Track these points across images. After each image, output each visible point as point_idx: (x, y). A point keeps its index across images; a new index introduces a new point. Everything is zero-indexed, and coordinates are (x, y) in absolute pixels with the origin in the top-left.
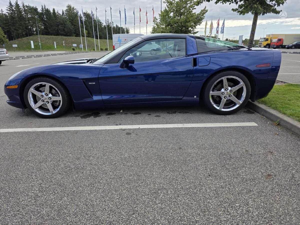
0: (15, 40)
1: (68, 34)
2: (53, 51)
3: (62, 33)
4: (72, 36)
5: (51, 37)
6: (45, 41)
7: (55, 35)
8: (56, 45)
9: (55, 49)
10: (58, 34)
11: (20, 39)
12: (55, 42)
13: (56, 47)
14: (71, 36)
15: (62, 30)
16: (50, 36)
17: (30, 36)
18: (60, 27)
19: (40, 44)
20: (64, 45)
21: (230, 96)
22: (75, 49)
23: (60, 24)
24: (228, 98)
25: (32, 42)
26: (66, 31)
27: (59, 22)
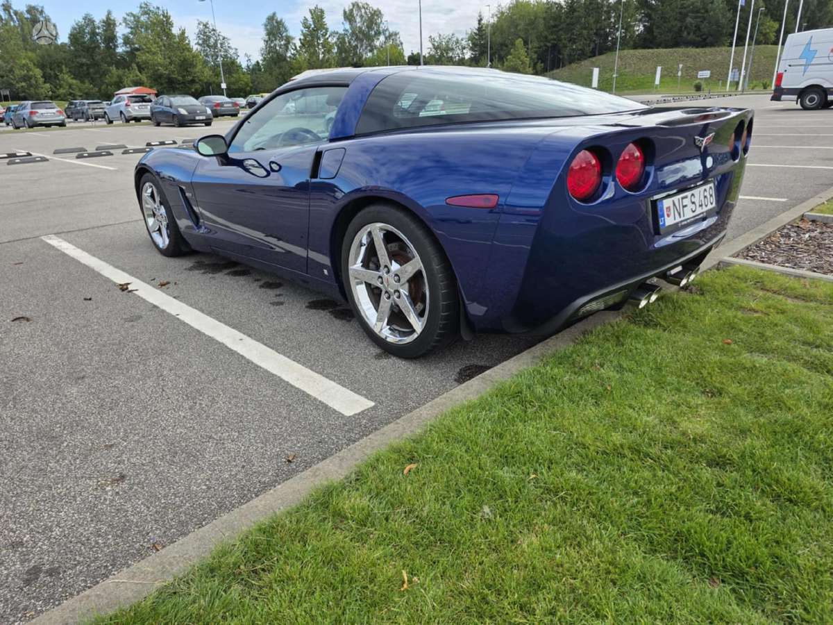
0: (564, 69)
1: (710, 39)
2: (649, 93)
3: (692, 37)
4: (719, 46)
5: (653, 53)
6: (633, 65)
7: (666, 47)
9: (653, 87)
10: (676, 44)
11: (574, 65)
12: (659, 69)
13: (657, 82)
14: (714, 46)
15: (693, 28)
16: (650, 50)
17: (601, 54)
18: (689, 20)
19: (615, 76)
20: (680, 74)
21: (397, 294)
22: (704, 86)
23: (693, 12)
24: (394, 299)
25: (596, 71)
26: (705, 30)
27: (689, 6)
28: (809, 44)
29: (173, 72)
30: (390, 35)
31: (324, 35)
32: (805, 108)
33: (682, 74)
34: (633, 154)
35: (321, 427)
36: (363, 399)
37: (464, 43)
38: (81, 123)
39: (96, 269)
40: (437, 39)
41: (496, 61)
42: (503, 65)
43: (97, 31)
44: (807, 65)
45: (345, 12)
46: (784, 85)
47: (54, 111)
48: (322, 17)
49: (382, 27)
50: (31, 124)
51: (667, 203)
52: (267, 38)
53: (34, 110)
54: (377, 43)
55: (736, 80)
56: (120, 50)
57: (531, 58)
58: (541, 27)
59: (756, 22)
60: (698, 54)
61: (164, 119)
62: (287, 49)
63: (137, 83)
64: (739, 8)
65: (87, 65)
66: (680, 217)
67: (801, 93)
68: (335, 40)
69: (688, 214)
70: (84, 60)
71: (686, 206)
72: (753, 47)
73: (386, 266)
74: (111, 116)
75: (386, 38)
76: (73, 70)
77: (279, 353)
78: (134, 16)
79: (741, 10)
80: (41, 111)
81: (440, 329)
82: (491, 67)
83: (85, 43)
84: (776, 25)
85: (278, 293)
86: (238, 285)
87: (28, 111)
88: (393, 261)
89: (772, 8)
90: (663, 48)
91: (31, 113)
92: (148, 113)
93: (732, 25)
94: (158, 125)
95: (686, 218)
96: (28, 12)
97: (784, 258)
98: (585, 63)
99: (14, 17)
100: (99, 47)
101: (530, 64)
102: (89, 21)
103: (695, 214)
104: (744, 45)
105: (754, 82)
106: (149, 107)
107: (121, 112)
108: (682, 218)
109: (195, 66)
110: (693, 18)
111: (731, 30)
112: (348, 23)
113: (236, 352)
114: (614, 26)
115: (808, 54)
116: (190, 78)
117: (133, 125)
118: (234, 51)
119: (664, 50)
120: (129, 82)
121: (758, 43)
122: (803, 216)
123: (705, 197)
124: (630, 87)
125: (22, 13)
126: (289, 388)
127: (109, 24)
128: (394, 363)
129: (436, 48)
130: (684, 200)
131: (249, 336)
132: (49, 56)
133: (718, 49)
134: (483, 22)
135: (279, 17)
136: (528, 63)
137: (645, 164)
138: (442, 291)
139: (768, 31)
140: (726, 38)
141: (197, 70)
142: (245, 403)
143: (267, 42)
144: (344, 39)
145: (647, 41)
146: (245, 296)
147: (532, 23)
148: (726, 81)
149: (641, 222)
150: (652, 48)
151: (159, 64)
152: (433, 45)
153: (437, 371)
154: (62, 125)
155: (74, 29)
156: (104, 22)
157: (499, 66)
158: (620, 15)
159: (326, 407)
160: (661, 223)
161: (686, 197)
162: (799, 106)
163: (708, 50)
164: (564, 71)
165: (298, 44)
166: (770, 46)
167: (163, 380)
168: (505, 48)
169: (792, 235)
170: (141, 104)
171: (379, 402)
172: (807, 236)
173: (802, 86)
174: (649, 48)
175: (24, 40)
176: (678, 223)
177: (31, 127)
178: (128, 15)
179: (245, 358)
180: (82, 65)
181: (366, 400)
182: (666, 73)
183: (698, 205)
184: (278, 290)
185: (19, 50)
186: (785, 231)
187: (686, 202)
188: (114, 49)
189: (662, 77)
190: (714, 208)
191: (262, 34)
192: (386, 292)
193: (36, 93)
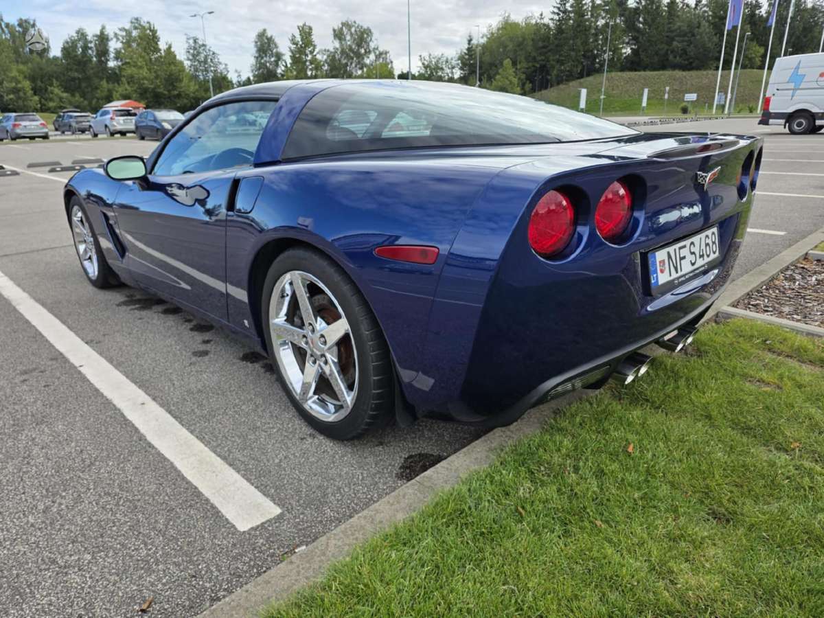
0: (552, 89)
2: (636, 115)
3: (678, 60)
4: (706, 69)
6: (620, 88)
7: (655, 69)
8: (648, 99)
9: (641, 109)
10: (663, 68)
11: (562, 86)
12: (646, 91)
13: (644, 104)
14: (700, 70)
15: (680, 52)
17: (588, 75)
18: (675, 43)
19: (602, 97)
20: (666, 96)
21: (323, 359)
22: (690, 109)
23: (679, 36)
24: (320, 365)
25: (584, 92)
26: (692, 53)
27: (676, 30)
28: (797, 68)
29: (159, 87)
30: (381, 54)
31: (311, 52)
32: (792, 132)
33: (669, 96)
34: (618, 191)
35: (203, 549)
36: (268, 503)
37: (454, 62)
38: (68, 136)
39: (14, 303)
40: (427, 58)
41: (485, 80)
42: (491, 85)
43: (90, 45)
44: (795, 90)
45: (334, 31)
46: (772, 110)
47: (38, 123)
48: (310, 34)
49: (372, 45)
50: (13, 137)
51: (661, 255)
52: (257, 55)
53: (17, 123)
54: (367, 61)
55: (723, 103)
56: (111, 64)
57: (519, 79)
58: (529, 48)
59: (742, 47)
60: (685, 77)
61: (148, 133)
62: (277, 65)
63: (125, 97)
64: (726, 33)
65: (79, 78)
66: (677, 272)
67: (789, 118)
68: (325, 57)
69: (686, 268)
70: (76, 75)
71: (684, 258)
72: (739, 70)
73: (310, 324)
74: (96, 130)
75: (376, 57)
76: (63, 83)
77: (183, 425)
78: (126, 30)
79: (727, 35)
80: (24, 123)
81: (372, 410)
82: (480, 86)
83: (76, 56)
84: (762, 50)
85: (207, 339)
86: (164, 327)
87: (11, 123)
88: (319, 319)
89: (757, 33)
90: (651, 71)
91: (15, 126)
92: (132, 127)
93: (718, 49)
94: (143, 138)
95: (683, 272)
96: (20, 25)
97: (792, 309)
98: (572, 84)
99: (6, 29)
100: (91, 61)
101: (518, 84)
102: (82, 35)
103: (696, 266)
104: (730, 69)
105: (741, 105)
106: (134, 121)
107: (106, 126)
108: (680, 274)
109: (181, 81)
110: (679, 42)
111: (717, 54)
112: (338, 41)
113: (131, 422)
114: (602, 49)
115: (796, 78)
116: (176, 92)
117: (118, 138)
118: (224, 66)
119: (652, 73)
120: (118, 96)
121: (744, 67)
122: (807, 254)
123: (707, 245)
124: (618, 108)
125: (13, 26)
126: (179, 482)
127: (103, 39)
128: (320, 444)
129: (426, 67)
130: (681, 251)
131: (154, 399)
132: (41, 69)
133: (705, 73)
134: (472, 42)
135: (269, 34)
136: (516, 83)
137: (632, 208)
138: (372, 365)
139: (753, 55)
140: (711, 62)
141: (183, 84)
142: (117, 504)
143: (257, 58)
144: (334, 56)
145: (633, 64)
146: (168, 342)
147: (520, 45)
148: (713, 105)
149: (628, 269)
150: (639, 71)
151: (145, 78)
152: (423, 64)
153: (371, 459)
154: (45, 137)
155: (67, 43)
156: (97, 36)
157: (488, 86)
158: (607, 38)
159: (217, 514)
160: (653, 282)
161: (684, 247)
162: (787, 130)
163: (694, 73)
164: (551, 92)
165: (289, 61)
166: (755, 70)
167: (28, 463)
168: (494, 68)
169: (797, 278)
170: (125, 118)
171: (288, 510)
172: (814, 279)
173: (791, 110)
174: (636, 70)
175: (16, 52)
176: (673, 280)
177: (13, 139)
178: (120, 30)
179: (139, 432)
180: (73, 79)
181: (272, 504)
182: (652, 95)
183: (698, 256)
184: (208, 334)
185: (10, 62)
186: (789, 272)
187: (684, 252)
188: (106, 64)
189: (649, 99)
190: (718, 258)
191: (253, 50)
192: (312, 356)
193: (25, 106)
